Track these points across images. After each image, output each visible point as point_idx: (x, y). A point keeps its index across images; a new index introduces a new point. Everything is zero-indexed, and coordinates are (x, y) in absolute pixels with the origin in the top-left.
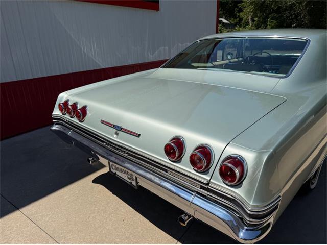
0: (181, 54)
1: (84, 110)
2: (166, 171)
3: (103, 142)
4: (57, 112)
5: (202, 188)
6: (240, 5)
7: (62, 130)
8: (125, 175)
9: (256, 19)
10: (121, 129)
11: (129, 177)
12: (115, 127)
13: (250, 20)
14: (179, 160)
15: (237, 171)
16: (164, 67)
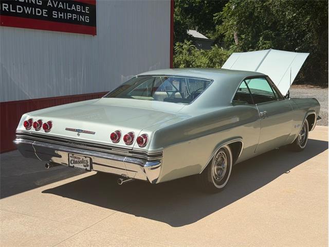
0: (121, 87)
1: (50, 123)
2: (111, 149)
3: (67, 142)
4: (21, 128)
5: (130, 152)
6: (216, 16)
7: (25, 142)
8: (82, 164)
9: (243, 36)
10: (82, 131)
11: (85, 165)
12: (77, 131)
13: (235, 37)
14: (118, 141)
15: (144, 140)
16: (106, 97)
